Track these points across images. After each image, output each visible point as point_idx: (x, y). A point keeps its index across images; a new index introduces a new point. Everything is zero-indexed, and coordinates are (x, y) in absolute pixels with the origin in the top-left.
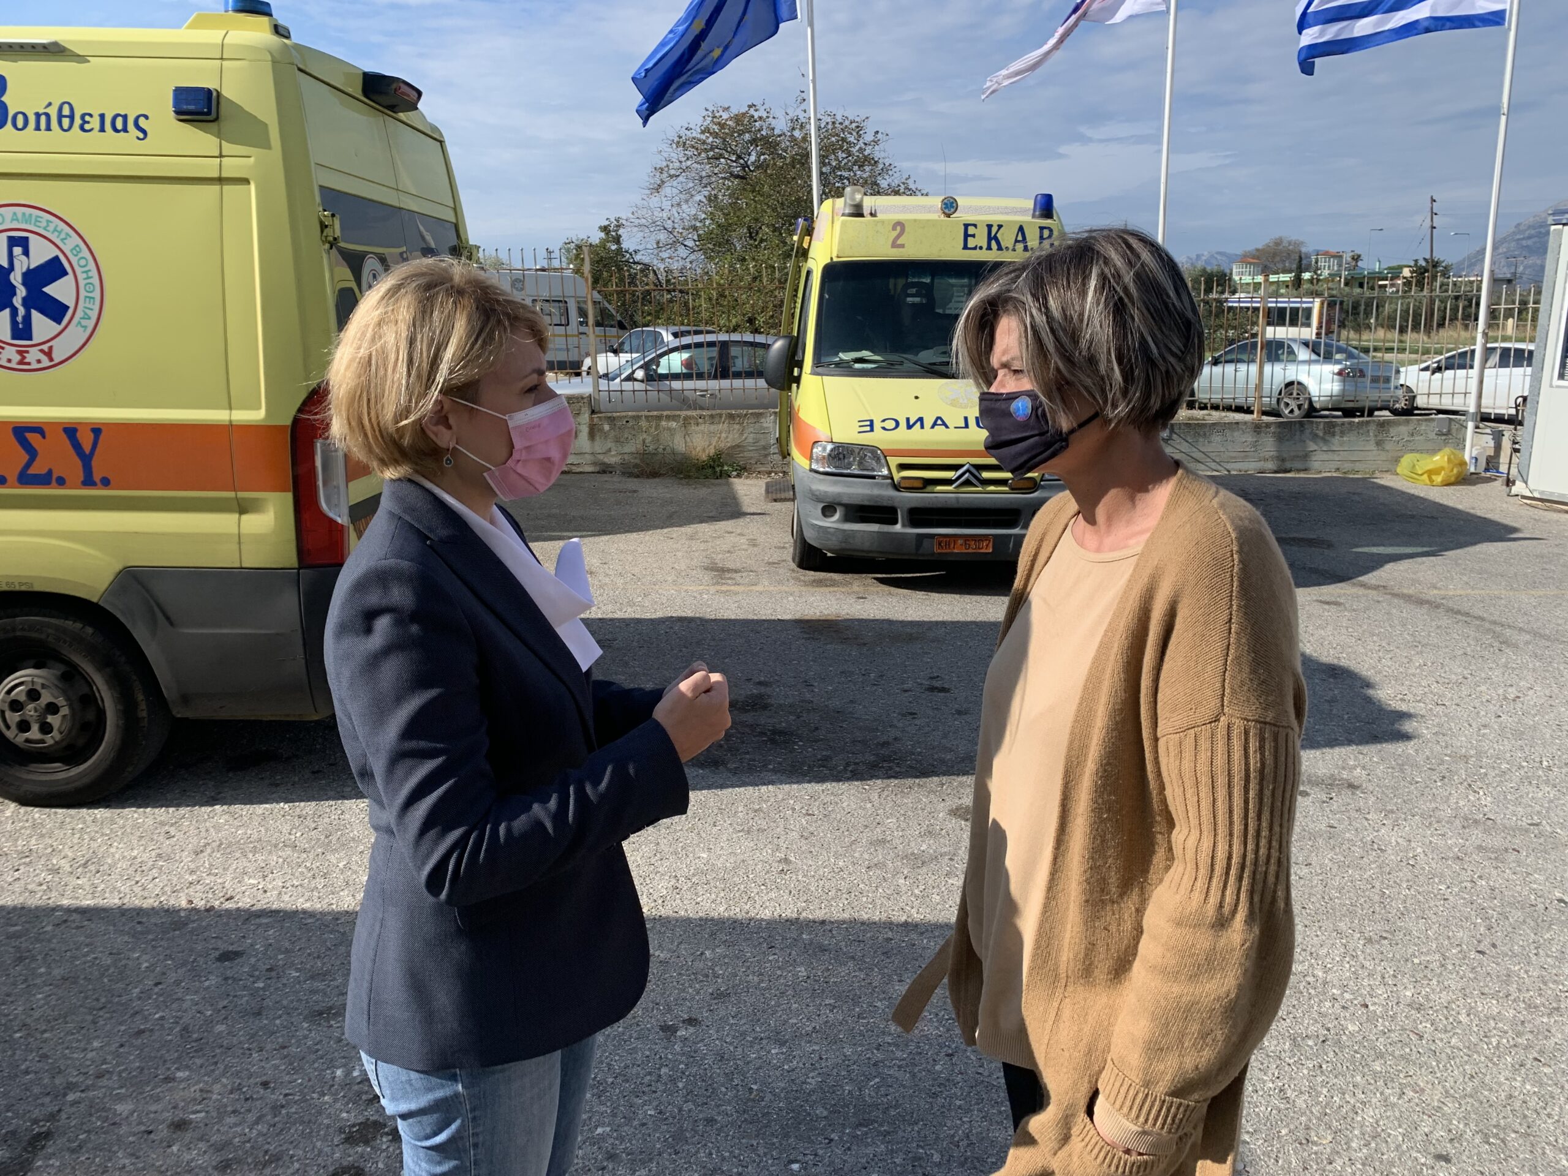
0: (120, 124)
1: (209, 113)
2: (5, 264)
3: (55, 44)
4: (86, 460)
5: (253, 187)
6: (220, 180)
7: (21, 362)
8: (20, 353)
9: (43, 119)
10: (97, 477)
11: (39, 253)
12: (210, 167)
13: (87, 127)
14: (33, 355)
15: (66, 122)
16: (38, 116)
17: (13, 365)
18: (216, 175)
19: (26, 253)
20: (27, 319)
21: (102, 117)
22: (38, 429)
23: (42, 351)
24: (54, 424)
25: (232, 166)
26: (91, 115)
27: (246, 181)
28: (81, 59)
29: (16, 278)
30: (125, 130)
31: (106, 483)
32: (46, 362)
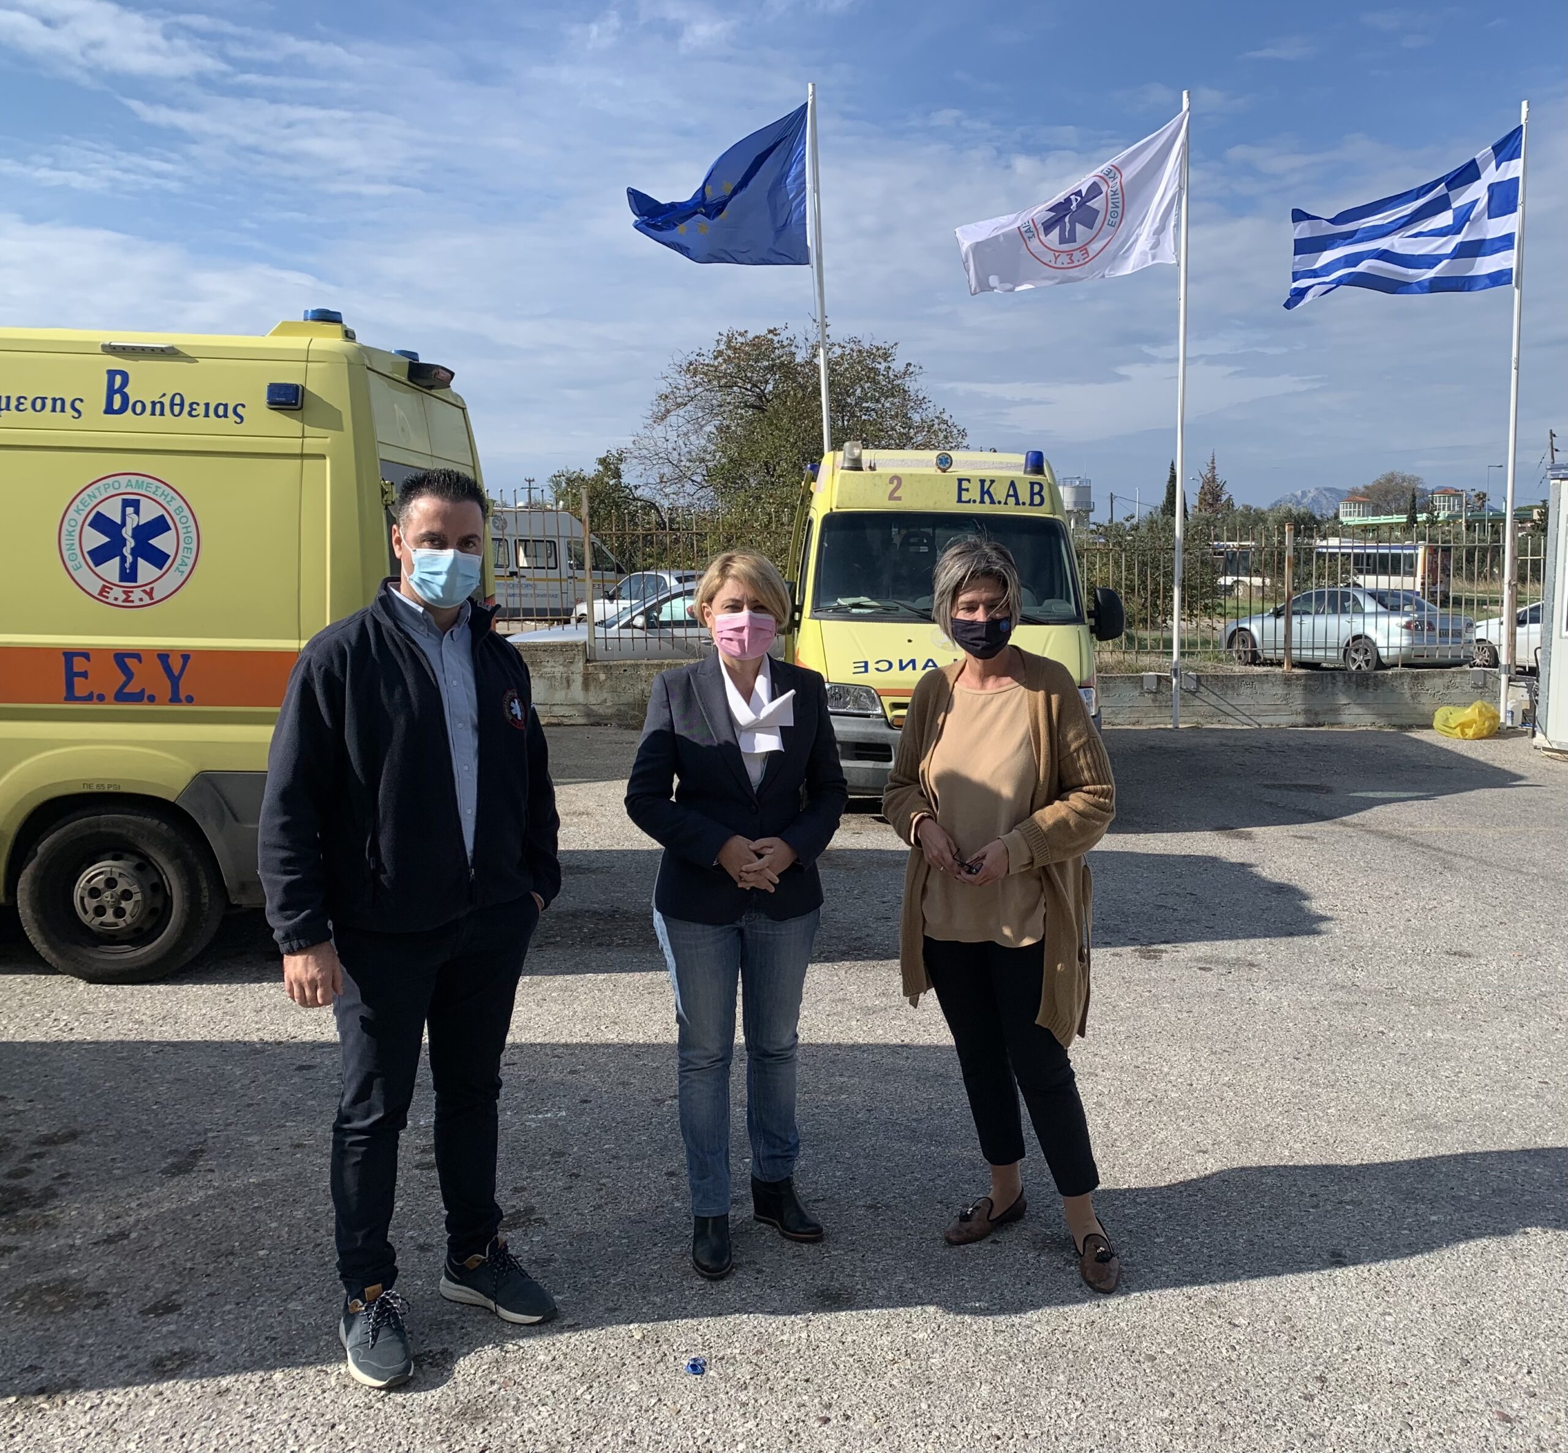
0: (221, 411)
1: (296, 404)
2: (119, 522)
3: (172, 348)
4: (175, 680)
5: (328, 461)
6: (302, 456)
7: (125, 601)
8: (124, 592)
9: (158, 406)
10: (182, 696)
11: (149, 512)
12: (294, 446)
13: (194, 413)
14: (137, 594)
15: (177, 409)
16: (154, 404)
17: (119, 602)
18: (298, 451)
19: (137, 512)
20: (134, 565)
21: (207, 405)
22: (136, 655)
23: (144, 591)
24: (149, 651)
25: (312, 445)
26: (198, 404)
27: (323, 457)
28: (192, 360)
29: (127, 532)
30: (225, 415)
31: (190, 700)
32: (147, 600)
